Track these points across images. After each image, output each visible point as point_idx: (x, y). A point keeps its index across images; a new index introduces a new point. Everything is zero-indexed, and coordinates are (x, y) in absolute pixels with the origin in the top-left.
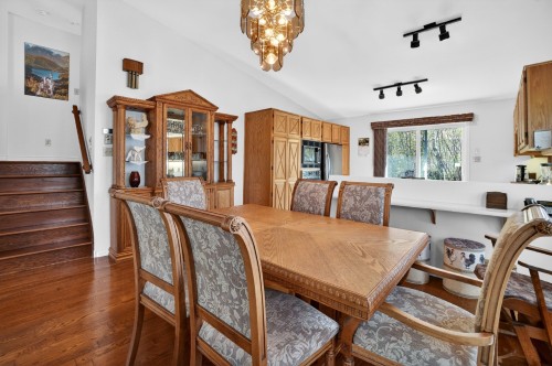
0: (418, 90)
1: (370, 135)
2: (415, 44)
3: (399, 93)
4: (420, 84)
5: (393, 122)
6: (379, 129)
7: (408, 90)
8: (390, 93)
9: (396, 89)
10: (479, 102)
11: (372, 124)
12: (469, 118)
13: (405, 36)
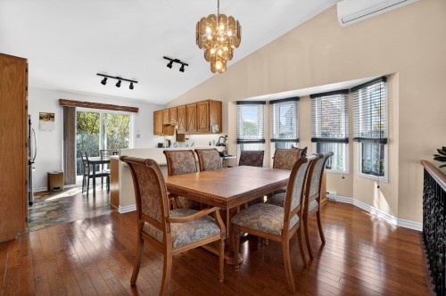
0: (131, 87)
3: (118, 85)
4: (134, 84)
5: (85, 103)
6: (67, 106)
9: (117, 81)
10: (141, 102)
11: (60, 100)
12: (135, 110)
13: (165, 58)
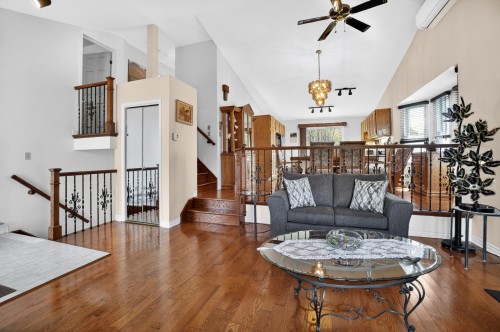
0: (330, 110)
1: (298, 132)
2: (340, 94)
3: (321, 111)
5: (312, 124)
6: (302, 128)
7: (326, 110)
8: (317, 110)
9: (320, 109)
11: (299, 125)
12: (344, 124)
